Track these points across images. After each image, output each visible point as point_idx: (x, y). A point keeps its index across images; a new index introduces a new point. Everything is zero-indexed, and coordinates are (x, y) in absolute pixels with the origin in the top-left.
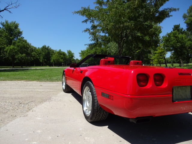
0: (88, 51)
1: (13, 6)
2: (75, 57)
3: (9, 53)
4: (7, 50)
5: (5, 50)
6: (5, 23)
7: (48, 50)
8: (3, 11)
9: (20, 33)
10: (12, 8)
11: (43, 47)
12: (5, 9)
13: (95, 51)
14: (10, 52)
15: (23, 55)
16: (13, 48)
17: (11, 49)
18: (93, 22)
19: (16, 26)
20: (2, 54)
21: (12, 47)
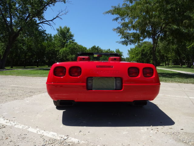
0: (136, 49)
1: (63, 13)
2: (123, 56)
3: (62, 55)
4: (61, 52)
5: (60, 52)
6: (59, 29)
7: (97, 50)
8: (55, 18)
9: (71, 36)
10: (63, 14)
11: (93, 47)
12: (57, 17)
13: (143, 48)
14: (63, 53)
15: (73, 56)
16: (66, 50)
17: (63, 51)
18: (124, 20)
19: (68, 30)
20: (57, 55)
21: (64, 49)
